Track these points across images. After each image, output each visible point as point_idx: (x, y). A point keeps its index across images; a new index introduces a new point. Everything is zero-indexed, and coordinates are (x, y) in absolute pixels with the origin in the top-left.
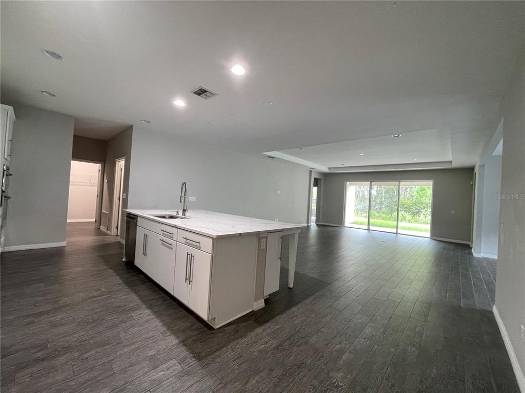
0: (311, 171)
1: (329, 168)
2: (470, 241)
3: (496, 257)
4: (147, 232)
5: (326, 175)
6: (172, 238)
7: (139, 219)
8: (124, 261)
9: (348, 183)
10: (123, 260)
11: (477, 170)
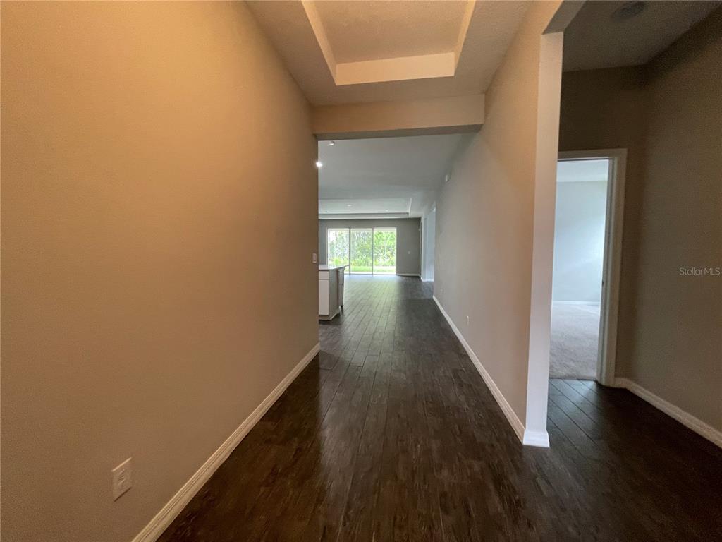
2: (419, 273)
3: (433, 280)
11: (423, 221)
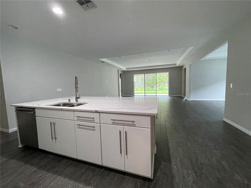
0: (118, 70)
1: (126, 68)
4: (53, 121)
5: (124, 72)
6: (93, 122)
7: (36, 111)
8: (21, 148)
9: (134, 75)
10: (20, 146)
